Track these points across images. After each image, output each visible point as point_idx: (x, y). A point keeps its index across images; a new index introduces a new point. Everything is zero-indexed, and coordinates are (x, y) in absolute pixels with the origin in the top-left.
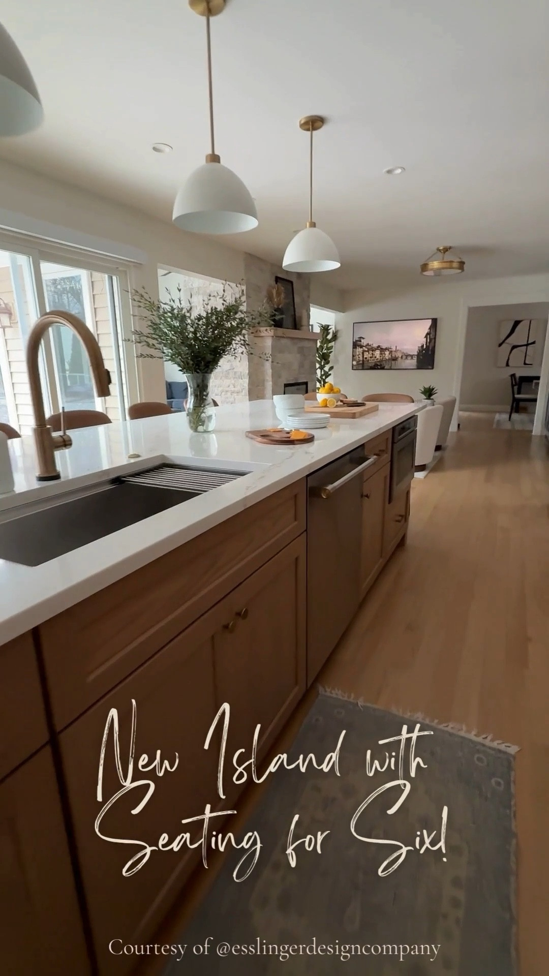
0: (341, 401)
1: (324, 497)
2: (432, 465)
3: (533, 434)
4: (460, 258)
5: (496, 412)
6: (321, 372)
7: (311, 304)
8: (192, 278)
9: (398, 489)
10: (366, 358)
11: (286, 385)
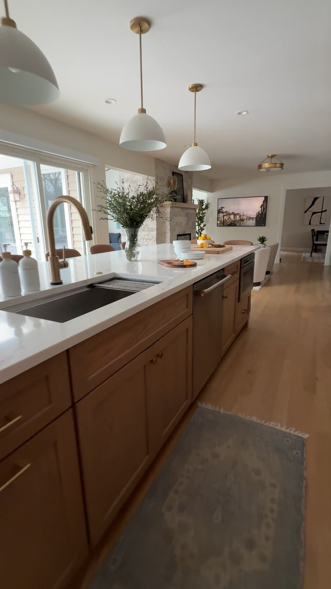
0: (211, 244)
1: (203, 296)
2: (264, 283)
3: (325, 265)
4: (281, 161)
5: (302, 252)
6: (199, 228)
7: (193, 188)
8: (124, 173)
9: (243, 295)
10: (225, 219)
11: (178, 235)
